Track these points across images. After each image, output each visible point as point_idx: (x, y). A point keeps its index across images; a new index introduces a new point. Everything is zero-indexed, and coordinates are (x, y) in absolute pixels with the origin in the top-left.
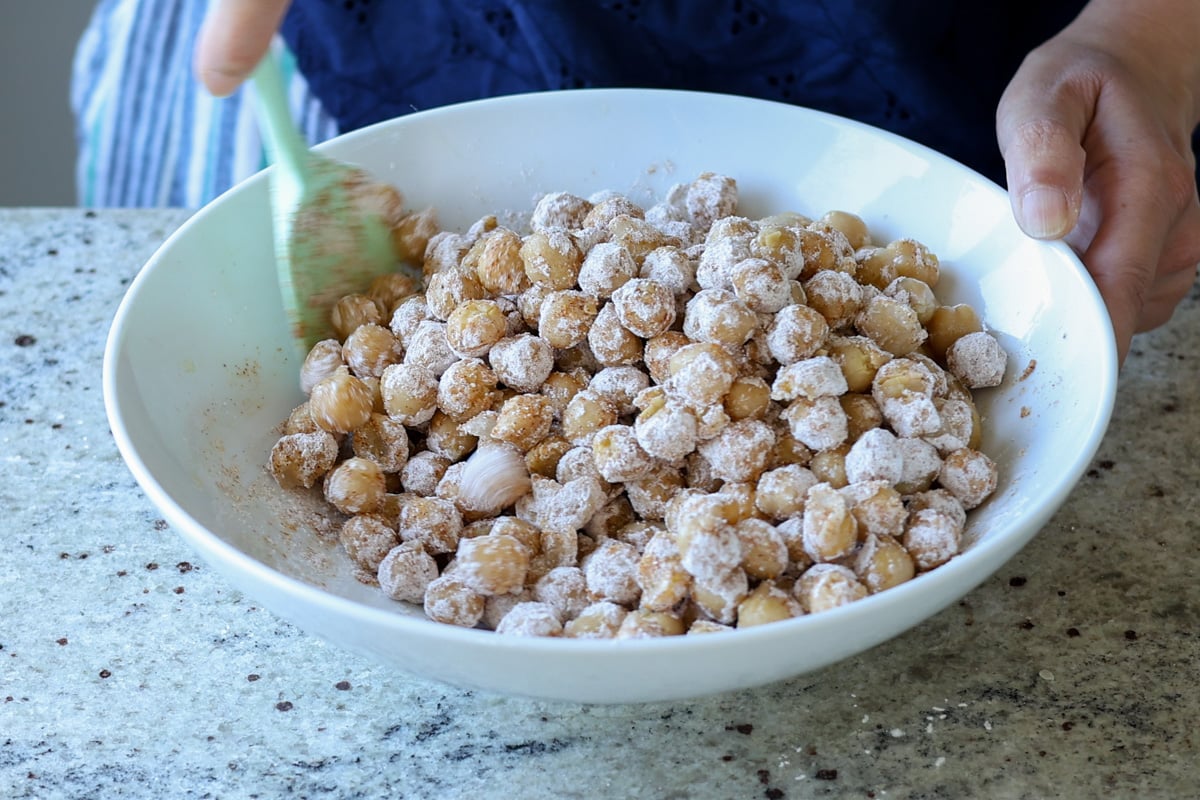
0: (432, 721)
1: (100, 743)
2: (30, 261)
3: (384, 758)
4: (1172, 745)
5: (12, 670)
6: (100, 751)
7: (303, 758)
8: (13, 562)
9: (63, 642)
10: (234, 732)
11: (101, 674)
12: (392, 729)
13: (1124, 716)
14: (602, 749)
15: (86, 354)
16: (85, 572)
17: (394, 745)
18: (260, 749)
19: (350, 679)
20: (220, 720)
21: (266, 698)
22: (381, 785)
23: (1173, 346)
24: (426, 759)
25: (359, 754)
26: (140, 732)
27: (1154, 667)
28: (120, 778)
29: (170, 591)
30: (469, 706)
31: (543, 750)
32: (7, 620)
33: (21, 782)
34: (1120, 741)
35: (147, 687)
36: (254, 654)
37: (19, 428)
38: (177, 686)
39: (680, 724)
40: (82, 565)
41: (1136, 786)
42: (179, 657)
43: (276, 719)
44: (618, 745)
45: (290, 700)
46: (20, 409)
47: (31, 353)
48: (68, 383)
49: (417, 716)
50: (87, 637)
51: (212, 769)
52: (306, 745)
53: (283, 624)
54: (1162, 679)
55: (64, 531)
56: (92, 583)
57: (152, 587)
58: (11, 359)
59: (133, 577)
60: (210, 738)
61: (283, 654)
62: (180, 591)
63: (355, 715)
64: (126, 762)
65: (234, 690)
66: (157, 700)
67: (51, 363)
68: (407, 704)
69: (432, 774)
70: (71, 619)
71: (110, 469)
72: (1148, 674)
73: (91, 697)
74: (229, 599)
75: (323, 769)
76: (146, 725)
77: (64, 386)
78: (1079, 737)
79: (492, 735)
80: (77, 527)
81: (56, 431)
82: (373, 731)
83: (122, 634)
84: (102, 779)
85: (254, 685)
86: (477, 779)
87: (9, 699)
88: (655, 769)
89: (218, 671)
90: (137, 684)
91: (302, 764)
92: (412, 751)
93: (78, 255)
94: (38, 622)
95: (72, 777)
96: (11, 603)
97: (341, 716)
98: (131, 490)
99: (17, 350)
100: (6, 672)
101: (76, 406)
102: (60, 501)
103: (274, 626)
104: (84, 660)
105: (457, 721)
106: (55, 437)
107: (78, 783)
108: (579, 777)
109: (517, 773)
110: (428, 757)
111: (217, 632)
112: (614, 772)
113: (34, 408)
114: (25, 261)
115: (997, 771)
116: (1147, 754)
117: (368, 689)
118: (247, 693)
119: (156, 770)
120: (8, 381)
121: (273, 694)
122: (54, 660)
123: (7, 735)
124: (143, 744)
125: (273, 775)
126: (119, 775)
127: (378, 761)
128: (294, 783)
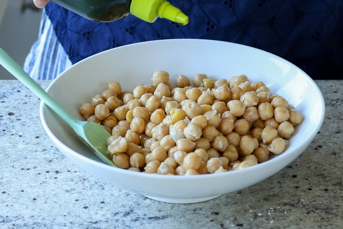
0: (128, 211)
1: (33, 217)
2: (12, 94)
3: (114, 221)
4: (338, 218)
5: (8, 198)
6: (33, 219)
7: (91, 221)
8: (8, 171)
9: (23, 191)
10: (72, 214)
11: (34, 199)
12: (116, 213)
13: (324, 210)
14: (176, 218)
15: (29, 117)
16: (29, 173)
17: (117, 217)
18: (79, 218)
19: (104, 201)
20: (67, 211)
21: (81, 205)
22: (114, 227)
23: (339, 116)
24: (126, 221)
25: (107, 220)
26: (45, 214)
27: (333, 198)
28: (39, 226)
29: (53, 178)
30: (138, 208)
31: (159, 218)
32: (7, 185)
33: (11, 226)
34: (323, 217)
35: (47, 203)
36: (77, 194)
37: (9, 137)
38: (55, 202)
39: (198, 212)
40: (28, 172)
42: (56, 195)
43: (83, 211)
44: (181, 217)
45: (87, 206)
46: (10, 132)
47: (12, 117)
48: (23, 125)
49: (123, 210)
50: (29, 190)
51: (65, 223)
52: (92, 217)
53: (85, 186)
54: (335, 201)
55: (23, 163)
56: (31, 176)
57: (48, 177)
58: (7, 119)
59: (42, 174)
60: (65, 216)
61: (85, 194)
62: (56, 178)
63: (106, 210)
64: (41, 222)
65: (71, 203)
66: (49, 206)
67: (18, 120)
68: (121, 207)
69: (128, 224)
70: (25, 185)
71: (36, 147)
72: (331, 200)
73: (31, 205)
74: (70, 180)
75: (97, 223)
76: (46, 212)
77: (22, 126)
78: (311, 216)
79: (145, 215)
80: (26, 162)
81: (20, 137)
82: (111, 214)
83: (39, 189)
84: (34, 226)
85: (77, 202)
86: (141, 226)
87: (7, 205)
88: (191, 224)
89: (67, 199)
90: (44, 202)
91: (91, 222)
92: (122, 219)
93: (26, 92)
94: (15, 186)
95: (26, 225)
96: (8, 181)
97: (102, 210)
98: (42, 152)
99: (9, 116)
100: (6, 199)
101: (26, 131)
102: (22, 155)
103: (83, 187)
104: (29, 196)
105: (135, 211)
106: (20, 139)
107: (27, 227)
108: (170, 225)
109: (152, 224)
110: (127, 220)
111: (67, 188)
112: (180, 224)
113: (14, 131)
114: (11, 93)
115: (288, 224)
116: (330, 220)
117: (109, 203)
118: (75, 204)
119: (49, 224)
120: (6, 124)
121: (83, 204)
122: (20, 196)
123: (7, 215)
124: (45, 217)
125: (83, 225)
126: (39, 225)
127: (113, 221)
128: (89, 227)
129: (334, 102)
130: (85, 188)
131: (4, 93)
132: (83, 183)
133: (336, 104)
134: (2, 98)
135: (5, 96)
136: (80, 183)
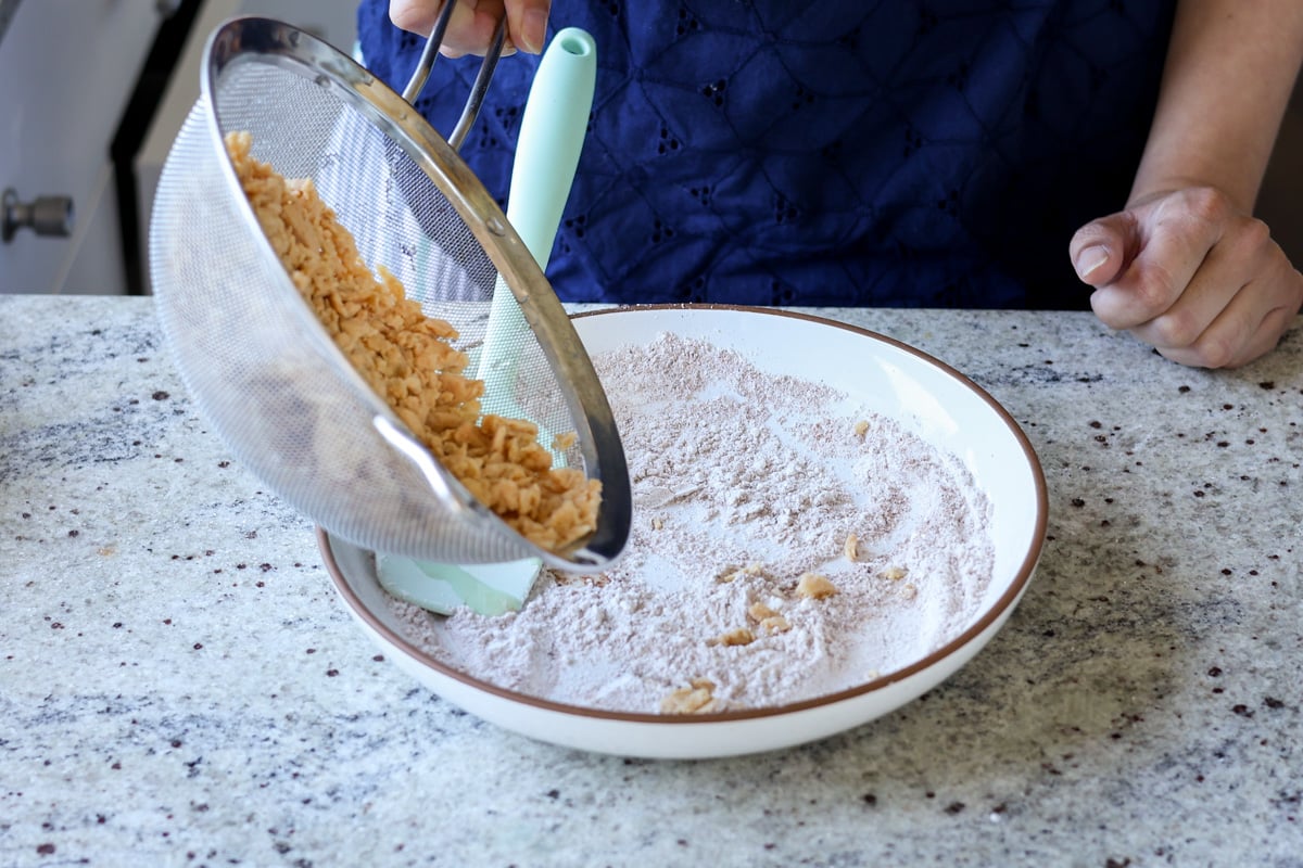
1: (189, 698)
3: (404, 713)
4: (1002, 713)
5: (127, 642)
6: (189, 704)
7: (344, 712)
8: (136, 561)
9: (168, 622)
10: (293, 691)
11: (195, 647)
12: (413, 691)
17: (413, 703)
18: (311, 705)
19: (384, 653)
20: (280, 683)
21: (319, 666)
22: (401, 733)
23: (1028, 416)
24: (437, 715)
25: (386, 710)
26: (221, 690)
27: (993, 654)
28: (201, 725)
29: (254, 585)
32: (127, 605)
33: (126, 727)
34: (963, 709)
35: (230, 657)
36: (313, 634)
37: (150, 461)
38: (253, 656)
40: (188, 565)
41: (972, 743)
42: (256, 635)
43: (325, 683)
45: (337, 668)
46: (152, 447)
47: (164, 405)
48: (190, 428)
50: (186, 619)
51: (272, 720)
52: (345, 702)
53: (337, 611)
55: (177, 538)
56: (194, 578)
57: (240, 582)
58: (148, 409)
59: (226, 574)
60: (274, 696)
61: (335, 633)
62: (260, 585)
63: (385, 680)
64: (208, 713)
65: (295, 660)
66: (236, 667)
67: (179, 412)
69: (440, 726)
70: (175, 605)
71: (216, 492)
73: (186, 663)
74: (298, 592)
75: (358, 720)
76: (226, 685)
77: (187, 430)
78: (932, 706)
80: (187, 536)
81: (177, 464)
82: (398, 692)
83: (214, 617)
84: (188, 726)
85: (311, 656)
86: (474, 730)
87: (123, 664)
89: (284, 646)
90: (222, 655)
91: (342, 717)
92: (426, 708)
94: (151, 607)
95: (166, 723)
96: (131, 592)
97: (375, 681)
98: (231, 509)
99: (154, 402)
100: (122, 643)
101: (194, 445)
102: (176, 516)
103: (331, 612)
104: (183, 636)
106: (177, 468)
107: (170, 728)
111: (286, 616)
113: (163, 446)
116: (982, 719)
118: (304, 662)
119: (230, 720)
120: (145, 425)
121: (325, 663)
122: (160, 636)
123: (118, 691)
124: (222, 699)
125: (319, 724)
126: (202, 723)
127: (400, 715)
128: (334, 730)
129: (1017, 374)
130: (337, 615)
131: (149, 334)
132: (332, 600)
133: (1023, 380)
134: (140, 350)
135: (149, 344)
136: (324, 601)
